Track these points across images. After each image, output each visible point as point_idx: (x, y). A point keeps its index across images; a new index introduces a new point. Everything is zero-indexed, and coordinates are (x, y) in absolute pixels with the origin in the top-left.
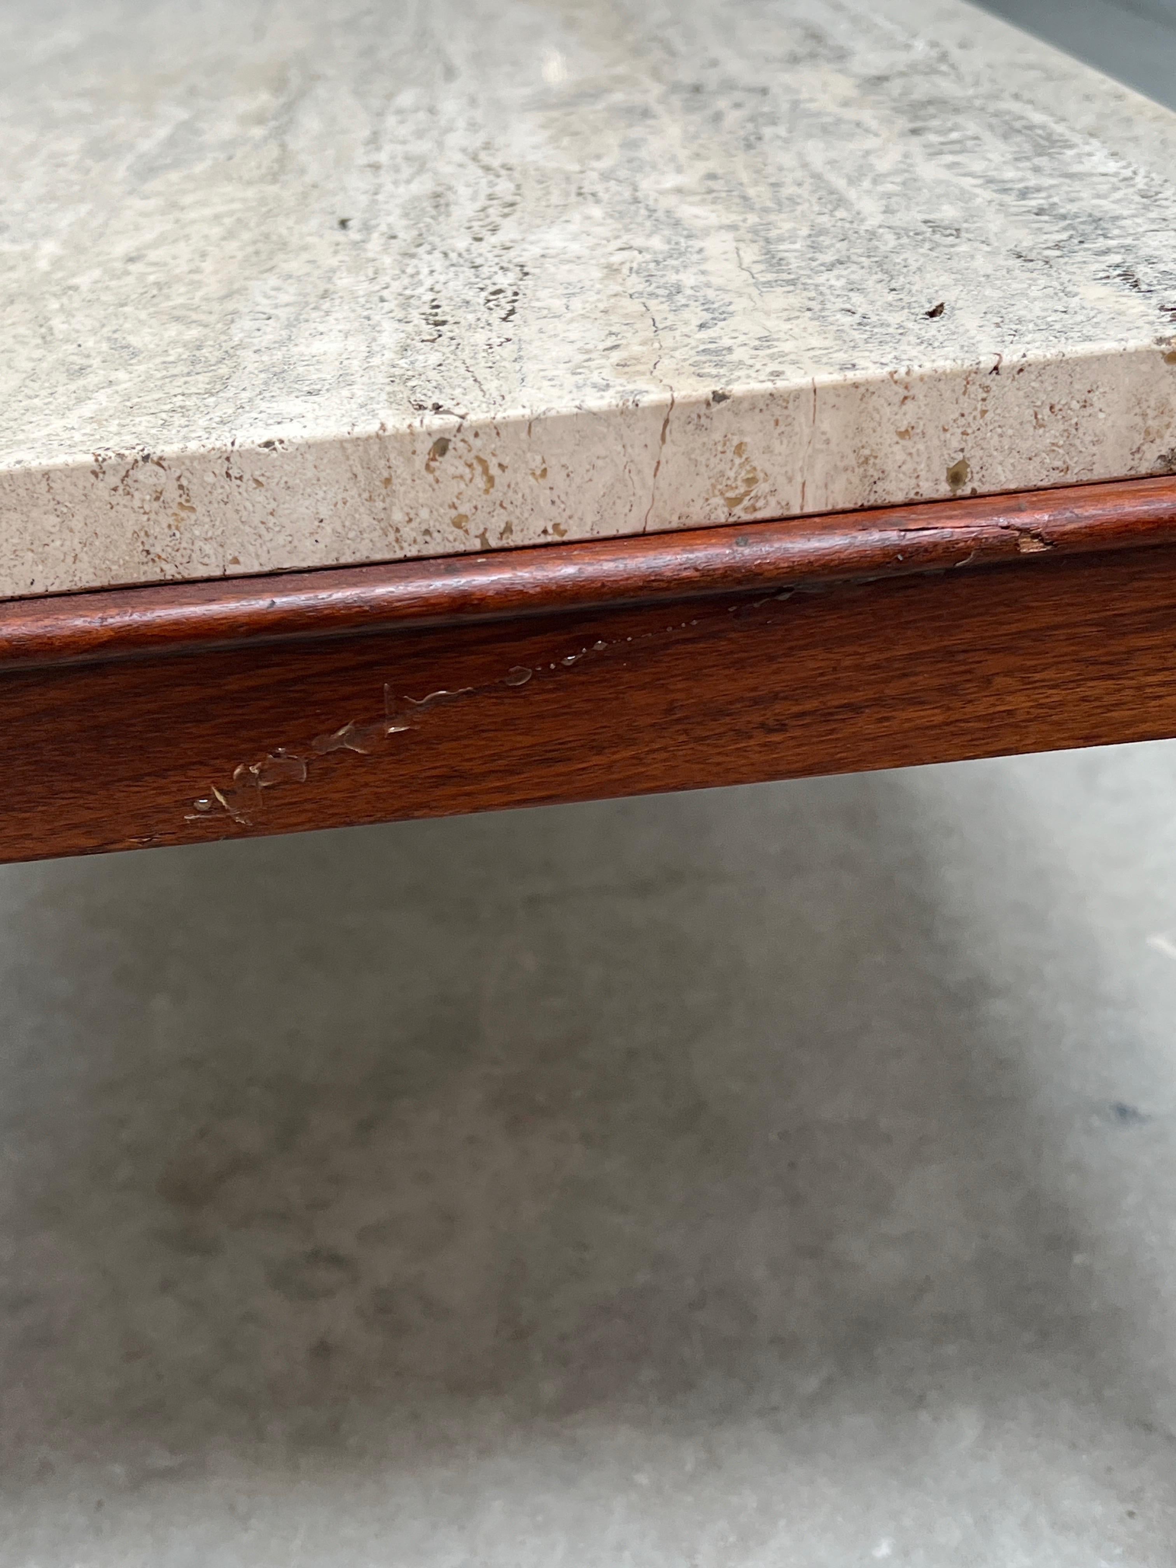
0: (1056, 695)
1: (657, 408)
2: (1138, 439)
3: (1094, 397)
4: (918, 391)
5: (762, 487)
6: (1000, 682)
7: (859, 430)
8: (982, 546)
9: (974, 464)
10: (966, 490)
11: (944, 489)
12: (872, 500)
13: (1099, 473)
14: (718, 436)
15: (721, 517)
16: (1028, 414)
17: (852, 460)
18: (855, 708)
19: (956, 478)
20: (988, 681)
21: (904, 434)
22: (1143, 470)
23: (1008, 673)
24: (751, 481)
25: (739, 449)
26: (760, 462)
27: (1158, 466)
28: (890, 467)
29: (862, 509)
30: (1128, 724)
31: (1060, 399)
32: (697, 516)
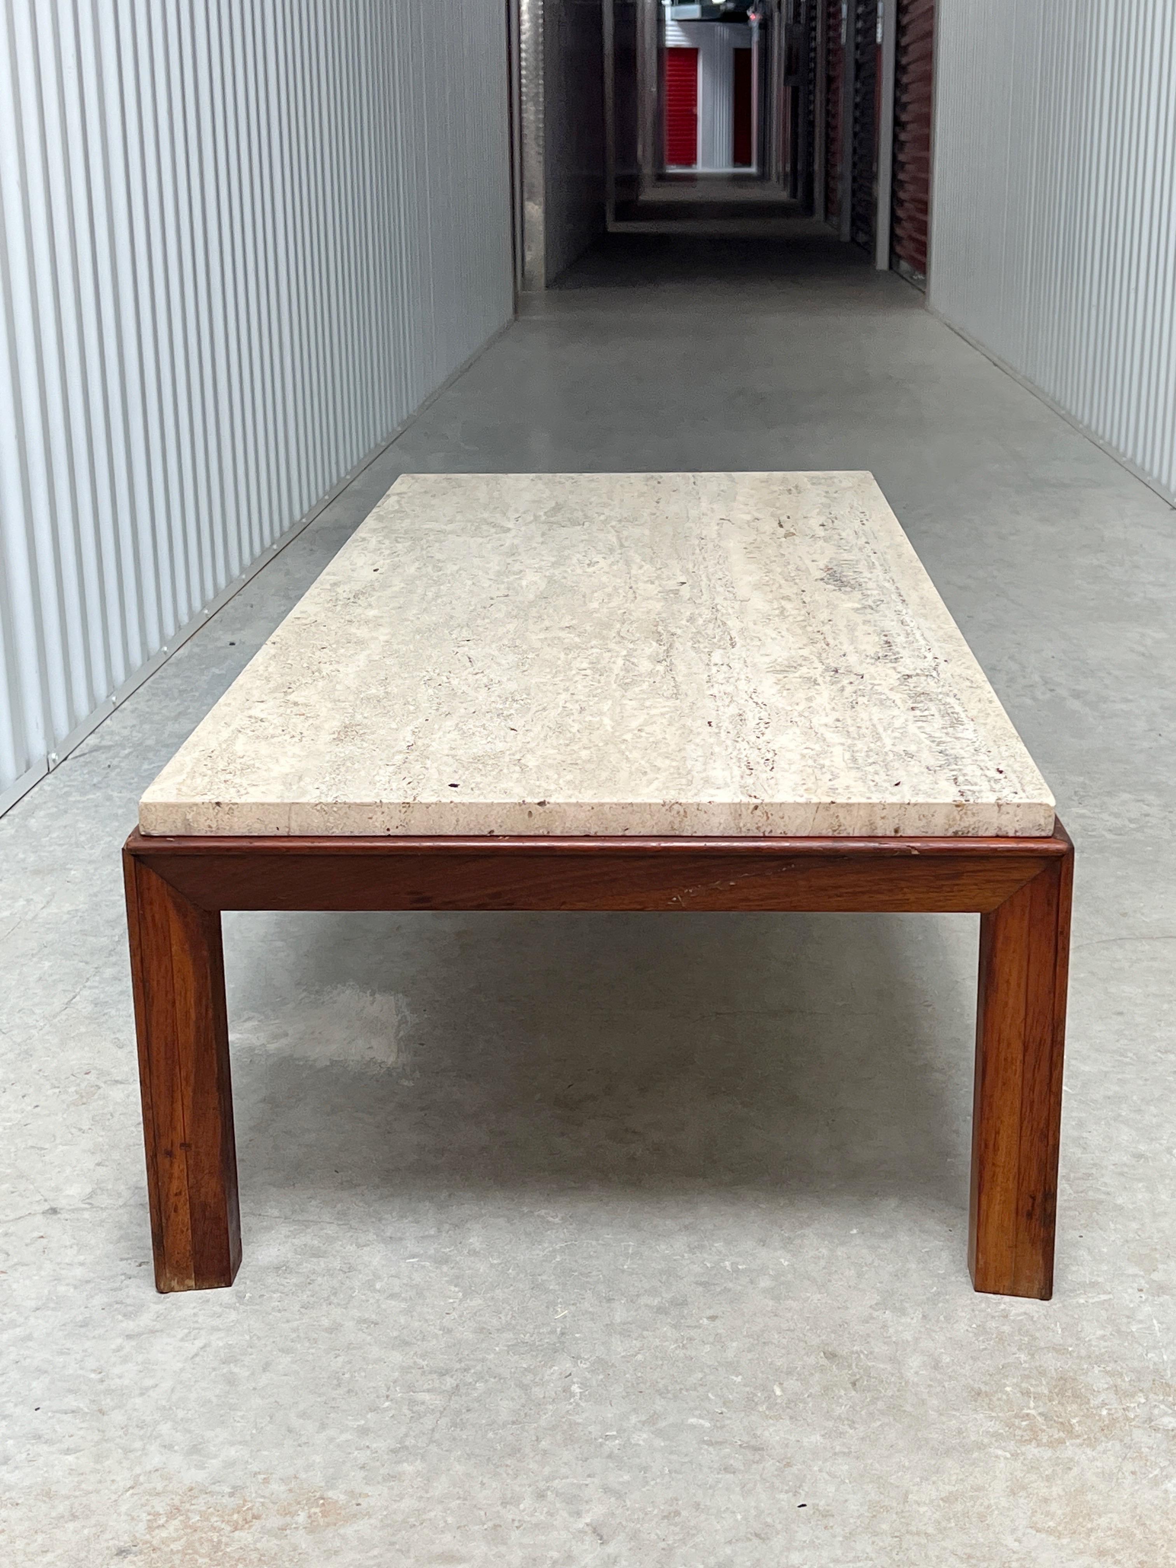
0: (921, 896)
1: (815, 804)
2: (947, 827)
3: (936, 815)
4: (887, 807)
5: (842, 828)
6: (905, 890)
7: (871, 816)
8: (900, 850)
9: (901, 829)
10: (899, 835)
11: (893, 834)
12: (872, 835)
13: (936, 834)
14: (831, 813)
15: (830, 834)
16: (917, 817)
17: (868, 823)
18: (863, 893)
19: (896, 831)
20: (902, 888)
21: (883, 818)
22: (949, 835)
23: (908, 888)
24: (840, 826)
25: (837, 817)
26: (842, 820)
27: (952, 835)
28: (878, 826)
29: (869, 837)
30: (941, 907)
31: (926, 813)
32: (824, 833)
